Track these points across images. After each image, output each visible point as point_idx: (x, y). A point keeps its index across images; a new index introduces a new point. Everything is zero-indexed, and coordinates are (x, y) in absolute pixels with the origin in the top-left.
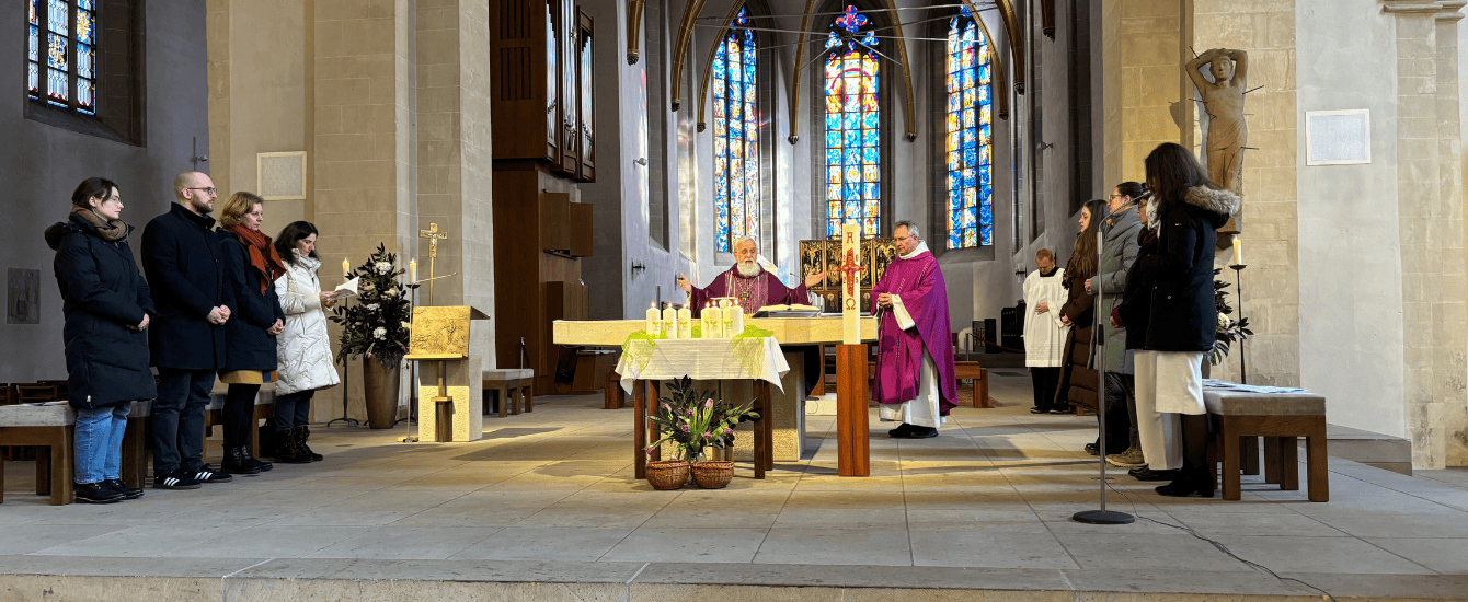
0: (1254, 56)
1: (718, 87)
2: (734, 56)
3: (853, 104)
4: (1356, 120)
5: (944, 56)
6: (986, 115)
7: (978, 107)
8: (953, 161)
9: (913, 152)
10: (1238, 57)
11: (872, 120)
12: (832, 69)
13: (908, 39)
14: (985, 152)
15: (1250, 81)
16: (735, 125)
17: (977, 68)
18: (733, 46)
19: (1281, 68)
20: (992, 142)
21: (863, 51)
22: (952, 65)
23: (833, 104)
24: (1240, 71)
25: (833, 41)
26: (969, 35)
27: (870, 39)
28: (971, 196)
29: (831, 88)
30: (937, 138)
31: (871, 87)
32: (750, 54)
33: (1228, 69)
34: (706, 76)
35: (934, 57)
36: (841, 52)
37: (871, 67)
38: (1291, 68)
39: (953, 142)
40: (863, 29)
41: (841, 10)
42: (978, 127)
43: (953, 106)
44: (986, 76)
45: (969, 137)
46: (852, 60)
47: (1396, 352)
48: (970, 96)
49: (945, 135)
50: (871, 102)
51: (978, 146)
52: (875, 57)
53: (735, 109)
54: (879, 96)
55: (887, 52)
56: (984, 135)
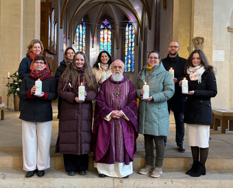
0: (205, 39)
1: (77, 35)
2: (81, 28)
3: (106, 40)
4: (222, 53)
5: (125, 31)
6: (133, 44)
7: (132, 43)
8: (126, 53)
9: (118, 51)
10: (202, 39)
11: (110, 44)
12: (102, 32)
13: (118, 27)
14: (133, 52)
15: (205, 44)
16: (81, 43)
17: (132, 35)
18: (81, 26)
19: (210, 41)
20: (134, 50)
21: (108, 29)
22: (127, 33)
23: (102, 40)
24: (203, 42)
25: (102, 27)
26: (130, 28)
27: (110, 27)
28: (130, 61)
29: (101, 36)
30: (123, 48)
31: (110, 37)
32: (84, 28)
33: (201, 41)
34: (75, 32)
35: (123, 32)
36: (104, 29)
37: (110, 33)
38: (212, 42)
39: (126, 50)
40: (108, 25)
41: (104, 20)
42: (132, 47)
43: (127, 42)
44: (134, 36)
45: (130, 49)
46: (106, 31)
47: (227, 99)
48: (130, 40)
49: (125, 48)
50: (109, 40)
51: (131, 51)
52: (111, 31)
53: (81, 39)
54: (111, 39)
55: (113, 30)
56: (133, 49)
